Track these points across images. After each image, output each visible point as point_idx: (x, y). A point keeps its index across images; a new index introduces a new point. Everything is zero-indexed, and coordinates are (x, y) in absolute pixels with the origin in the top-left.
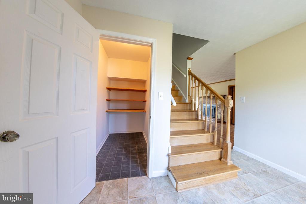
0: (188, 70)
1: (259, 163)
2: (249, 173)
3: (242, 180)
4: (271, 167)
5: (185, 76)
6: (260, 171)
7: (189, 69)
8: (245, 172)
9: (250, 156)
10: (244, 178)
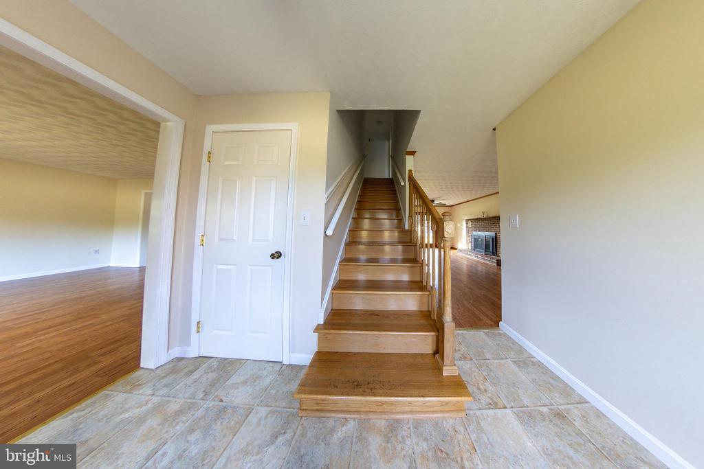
0: (407, 172)
1: (553, 382)
2: (505, 408)
3: (472, 427)
4: (587, 402)
5: (403, 183)
6: (545, 410)
7: (410, 171)
8: (496, 404)
9: (535, 355)
10: (483, 423)
